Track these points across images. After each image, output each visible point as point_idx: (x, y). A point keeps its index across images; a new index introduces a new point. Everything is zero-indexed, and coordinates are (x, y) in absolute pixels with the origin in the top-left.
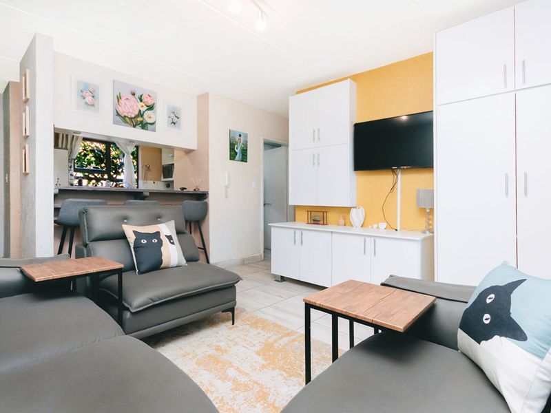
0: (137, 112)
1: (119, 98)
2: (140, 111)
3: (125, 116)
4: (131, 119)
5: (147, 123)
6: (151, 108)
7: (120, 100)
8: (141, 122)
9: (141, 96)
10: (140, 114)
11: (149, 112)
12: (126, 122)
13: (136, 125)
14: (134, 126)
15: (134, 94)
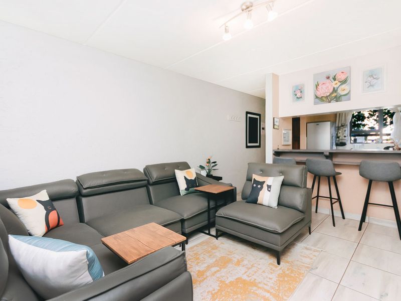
0: (331, 90)
1: (317, 86)
2: (334, 88)
3: (322, 97)
4: (327, 97)
5: (341, 96)
6: (344, 82)
7: (318, 87)
8: (336, 97)
9: (335, 76)
10: (335, 90)
11: (343, 86)
12: (323, 101)
13: (331, 101)
14: (330, 102)
15: (328, 78)
